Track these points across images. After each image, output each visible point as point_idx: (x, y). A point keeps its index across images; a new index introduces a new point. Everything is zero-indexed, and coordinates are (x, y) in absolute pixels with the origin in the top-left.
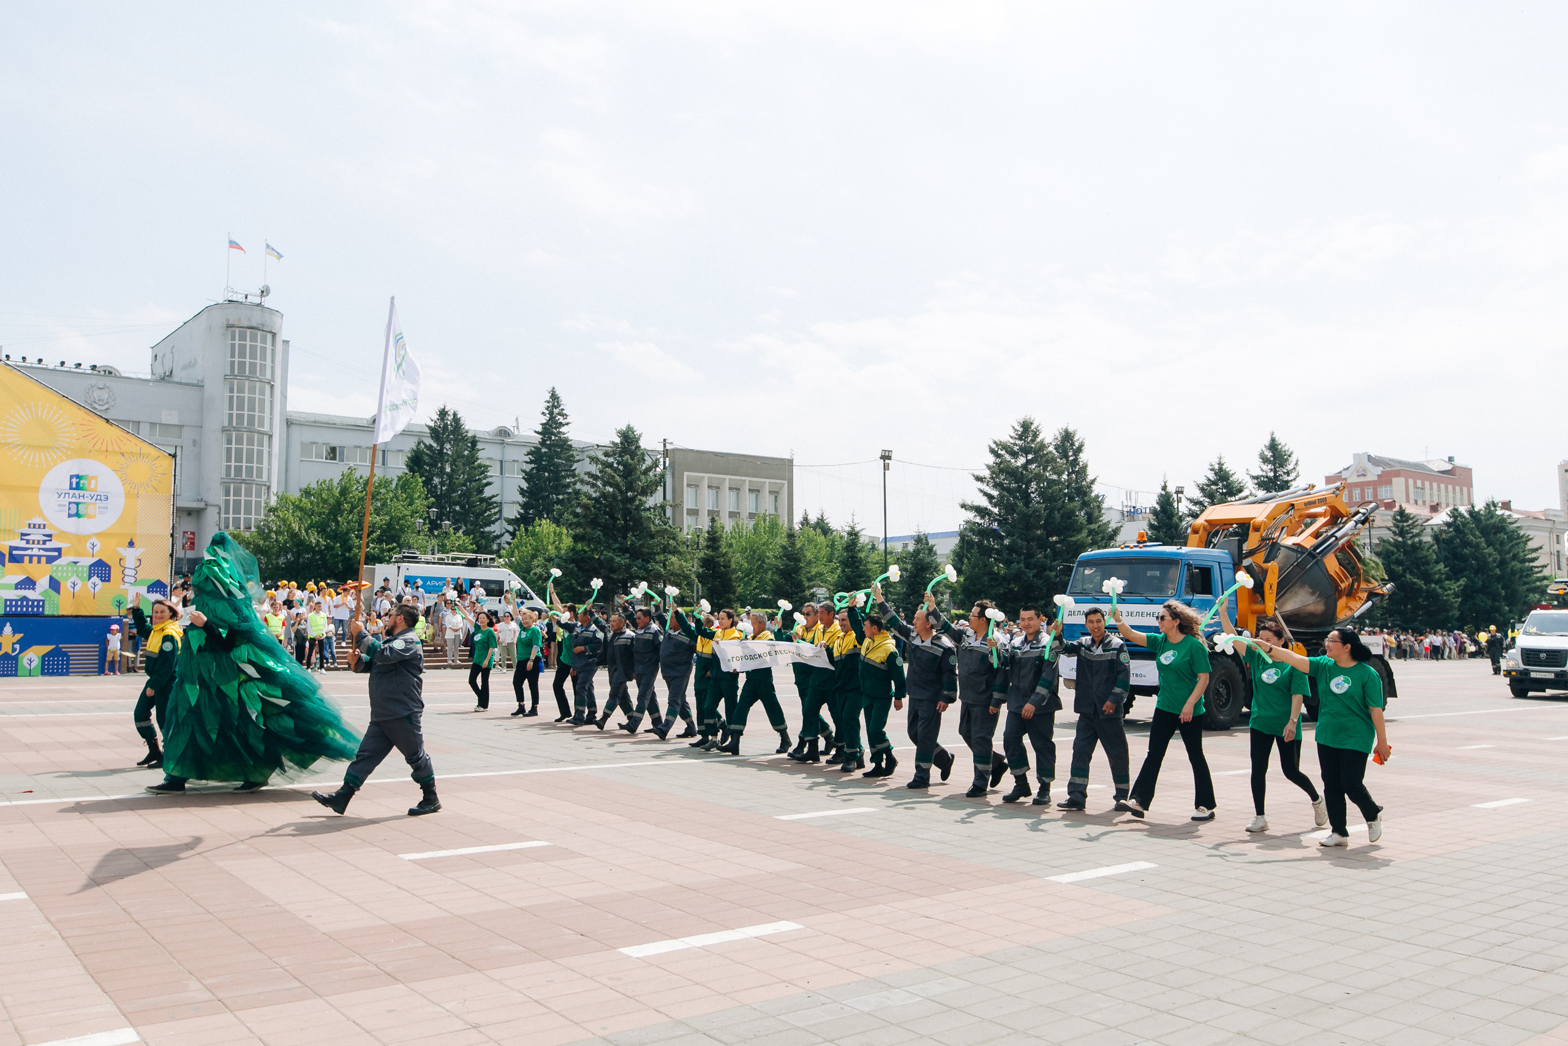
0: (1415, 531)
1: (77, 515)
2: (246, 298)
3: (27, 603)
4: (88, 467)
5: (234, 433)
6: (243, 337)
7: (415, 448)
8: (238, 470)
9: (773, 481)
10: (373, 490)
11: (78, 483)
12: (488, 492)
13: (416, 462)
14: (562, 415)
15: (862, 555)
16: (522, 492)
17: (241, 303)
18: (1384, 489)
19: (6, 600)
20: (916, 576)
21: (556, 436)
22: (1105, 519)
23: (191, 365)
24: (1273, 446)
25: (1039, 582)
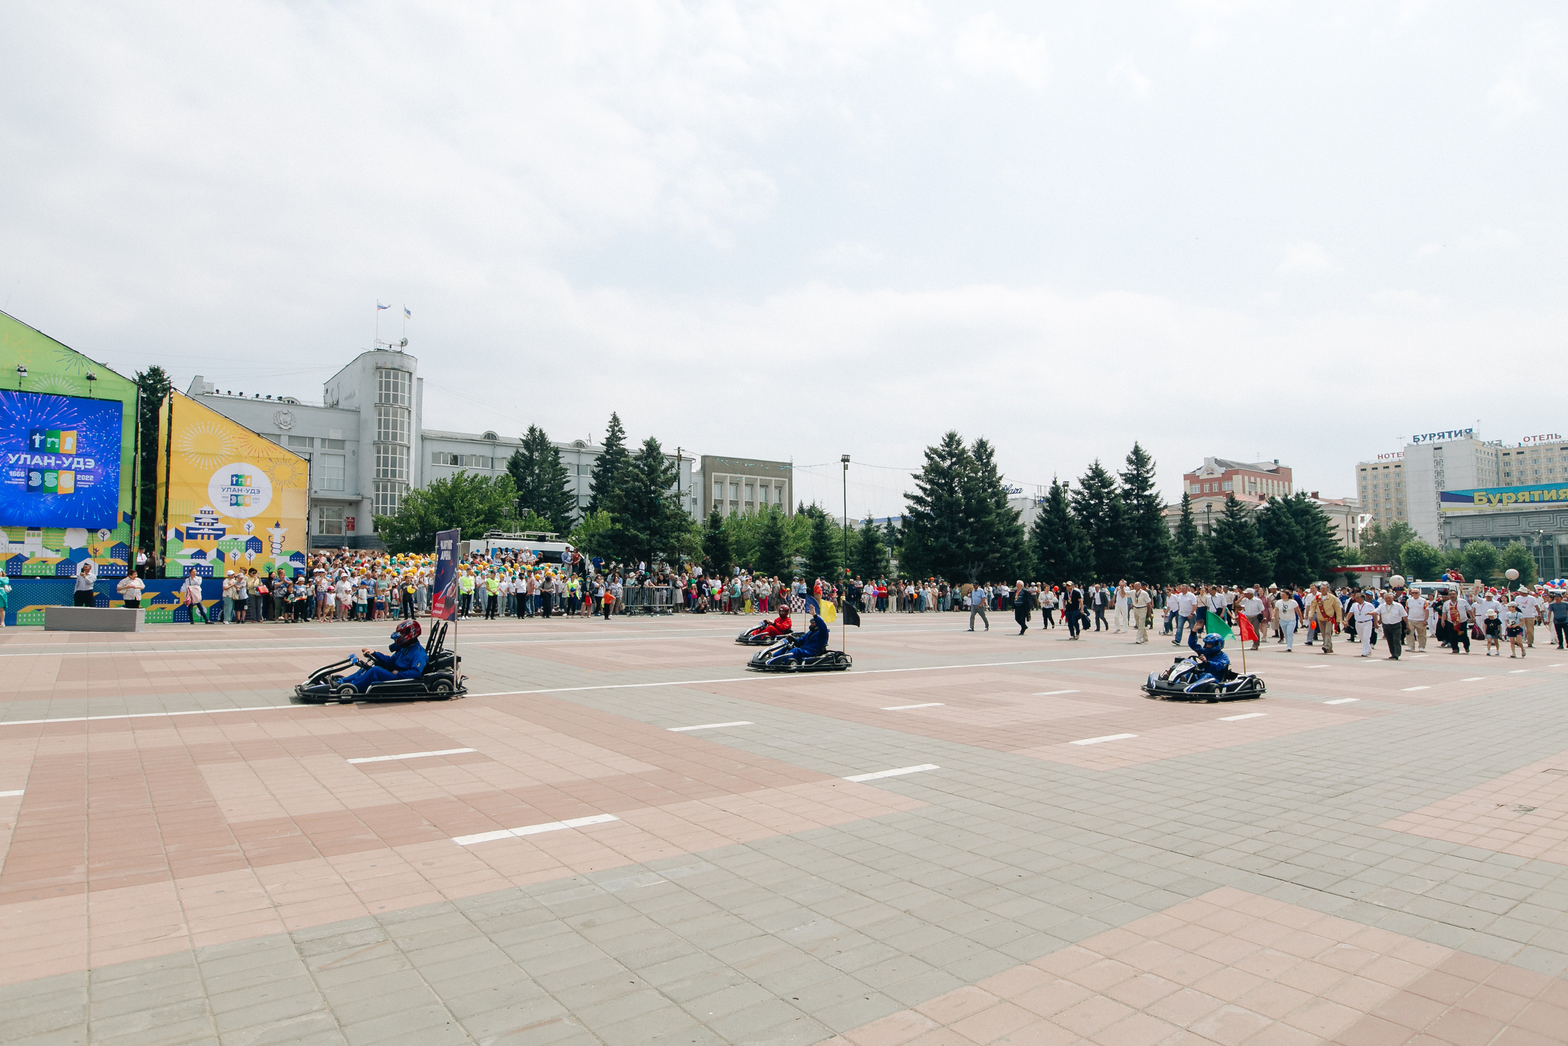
0: (1242, 514)
1: (237, 504)
2: (390, 347)
3: (200, 569)
4: (246, 469)
5: (382, 446)
6: (387, 376)
7: (513, 456)
8: (385, 472)
9: (778, 479)
10: (477, 486)
11: (237, 481)
12: (567, 488)
13: (514, 465)
14: (620, 431)
15: (827, 532)
16: (592, 487)
17: (387, 351)
18: (1226, 483)
19: (184, 567)
20: (868, 548)
21: (616, 446)
22: (1009, 505)
23: (351, 396)
24: (1136, 451)
25: (960, 552)
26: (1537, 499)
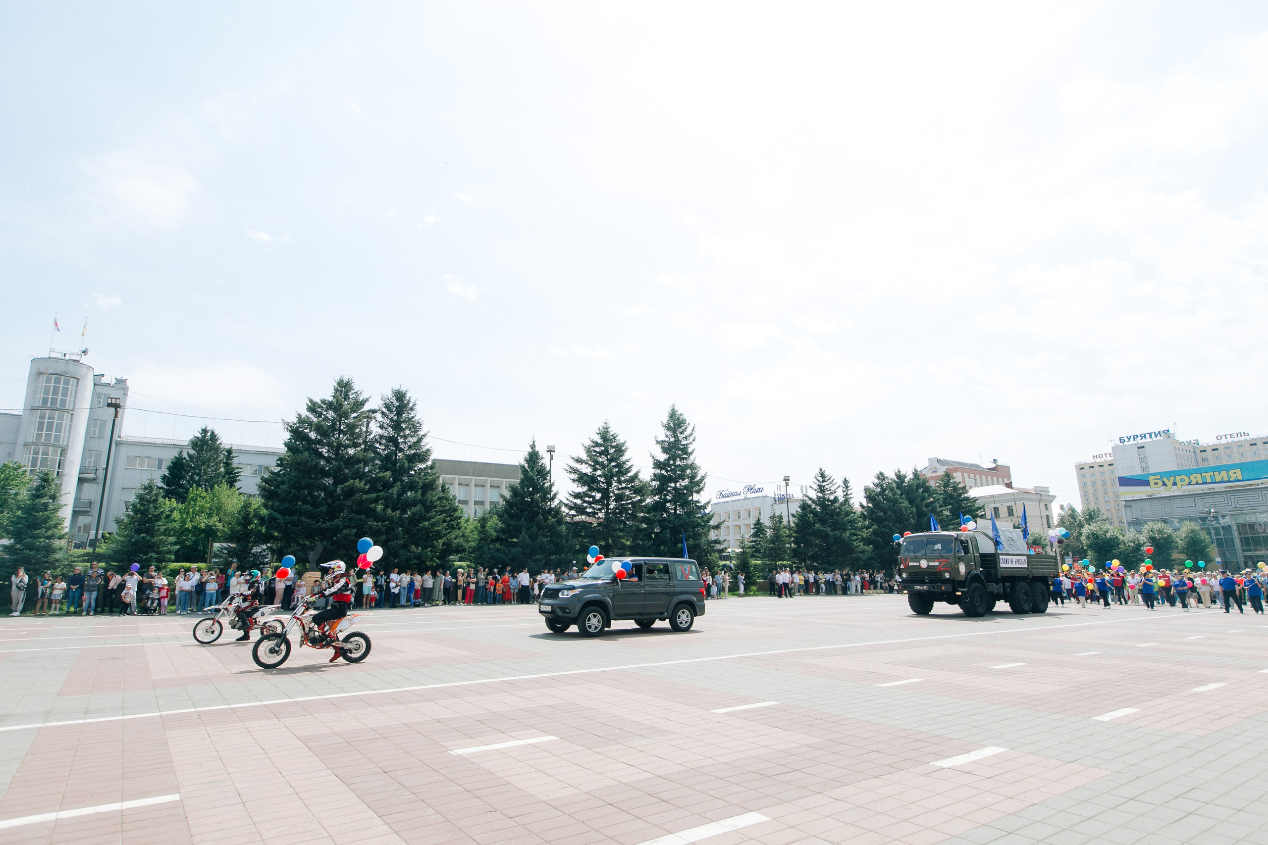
0: (833, 489)
2: (65, 356)
5: (33, 447)
6: (48, 381)
7: (178, 456)
9: (508, 480)
13: (175, 468)
26: (1209, 480)
